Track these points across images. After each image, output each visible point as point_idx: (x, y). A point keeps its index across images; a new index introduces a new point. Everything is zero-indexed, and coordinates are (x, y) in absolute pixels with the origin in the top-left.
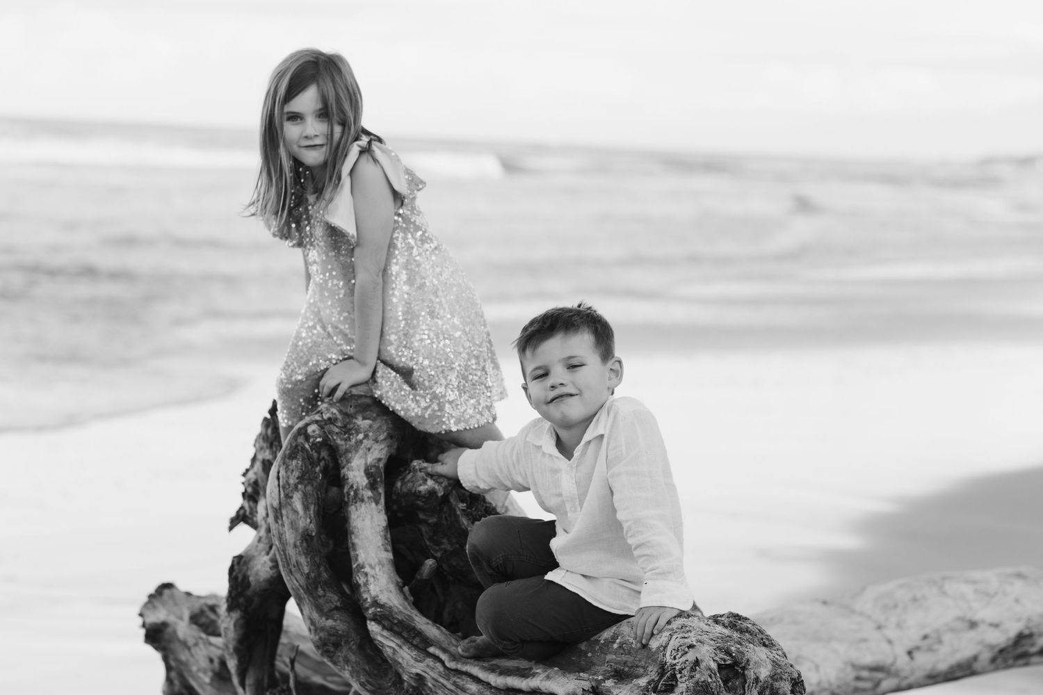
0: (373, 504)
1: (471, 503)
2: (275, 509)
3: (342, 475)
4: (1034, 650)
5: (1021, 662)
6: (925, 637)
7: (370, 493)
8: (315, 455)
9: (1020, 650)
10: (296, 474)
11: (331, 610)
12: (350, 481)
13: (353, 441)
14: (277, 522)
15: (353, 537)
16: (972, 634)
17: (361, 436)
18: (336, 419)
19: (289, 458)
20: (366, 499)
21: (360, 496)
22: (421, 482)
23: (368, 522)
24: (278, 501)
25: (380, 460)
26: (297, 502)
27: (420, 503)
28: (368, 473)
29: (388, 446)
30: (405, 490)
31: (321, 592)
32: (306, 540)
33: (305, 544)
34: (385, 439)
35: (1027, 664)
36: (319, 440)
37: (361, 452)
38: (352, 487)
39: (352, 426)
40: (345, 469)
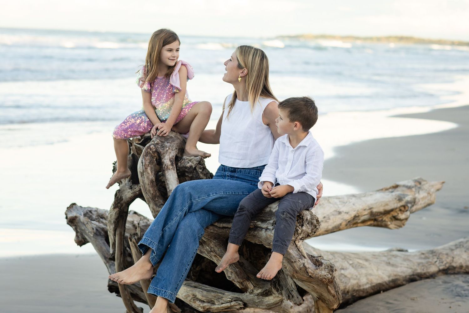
0: (173, 171)
1: (203, 169)
2: (142, 173)
3: (162, 161)
4: (359, 221)
5: (355, 226)
6: (324, 217)
7: (171, 167)
8: (153, 155)
9: (355, 221)
10: (148, 161)
11: (160, 205)
12: (165, 163)
13: (165, 150)
14: (142, 177)
15: (167, 181)
16: (340, 216)
17: (167, 149)
18: (159, 143)
19: (145, 156)
20: (170, 169)
21: (169, 168)
22: (187, 163)
23: (172, 176)
24: (142, 170)
25: (173, 156)
26: (149, 170)
27: (187, 170)
28: (171, 161)
29: (176, 152)
30: (181, 166)
31: (157, 199)
32: (152, 183)
33: (152, 184)
34: (175, 149)
35: (356, 227)
36: (154, 150)
37: (168, 154)
38: (166, 165)
39: (164, 145)
40: (163, 159)
